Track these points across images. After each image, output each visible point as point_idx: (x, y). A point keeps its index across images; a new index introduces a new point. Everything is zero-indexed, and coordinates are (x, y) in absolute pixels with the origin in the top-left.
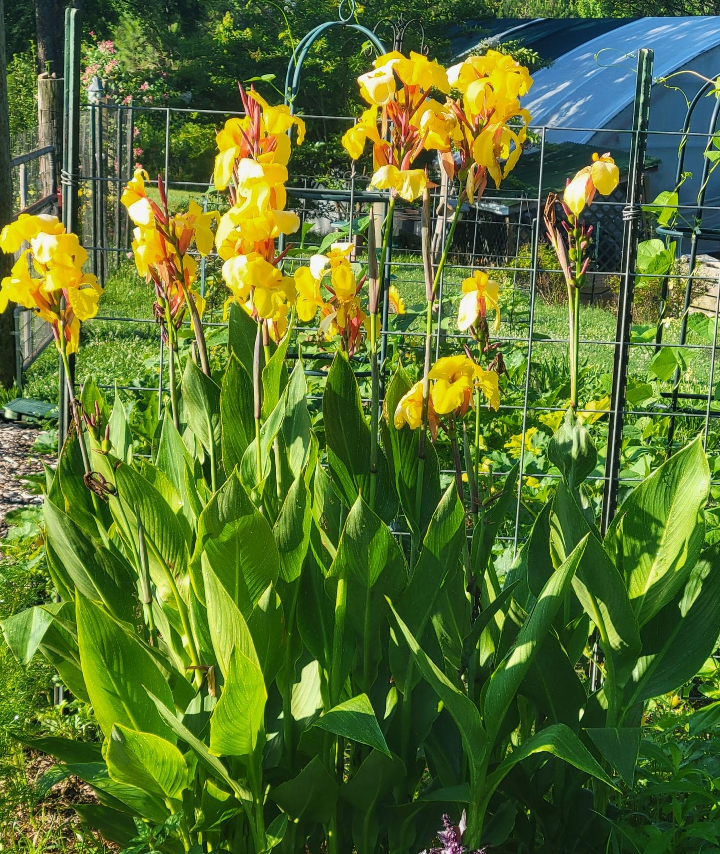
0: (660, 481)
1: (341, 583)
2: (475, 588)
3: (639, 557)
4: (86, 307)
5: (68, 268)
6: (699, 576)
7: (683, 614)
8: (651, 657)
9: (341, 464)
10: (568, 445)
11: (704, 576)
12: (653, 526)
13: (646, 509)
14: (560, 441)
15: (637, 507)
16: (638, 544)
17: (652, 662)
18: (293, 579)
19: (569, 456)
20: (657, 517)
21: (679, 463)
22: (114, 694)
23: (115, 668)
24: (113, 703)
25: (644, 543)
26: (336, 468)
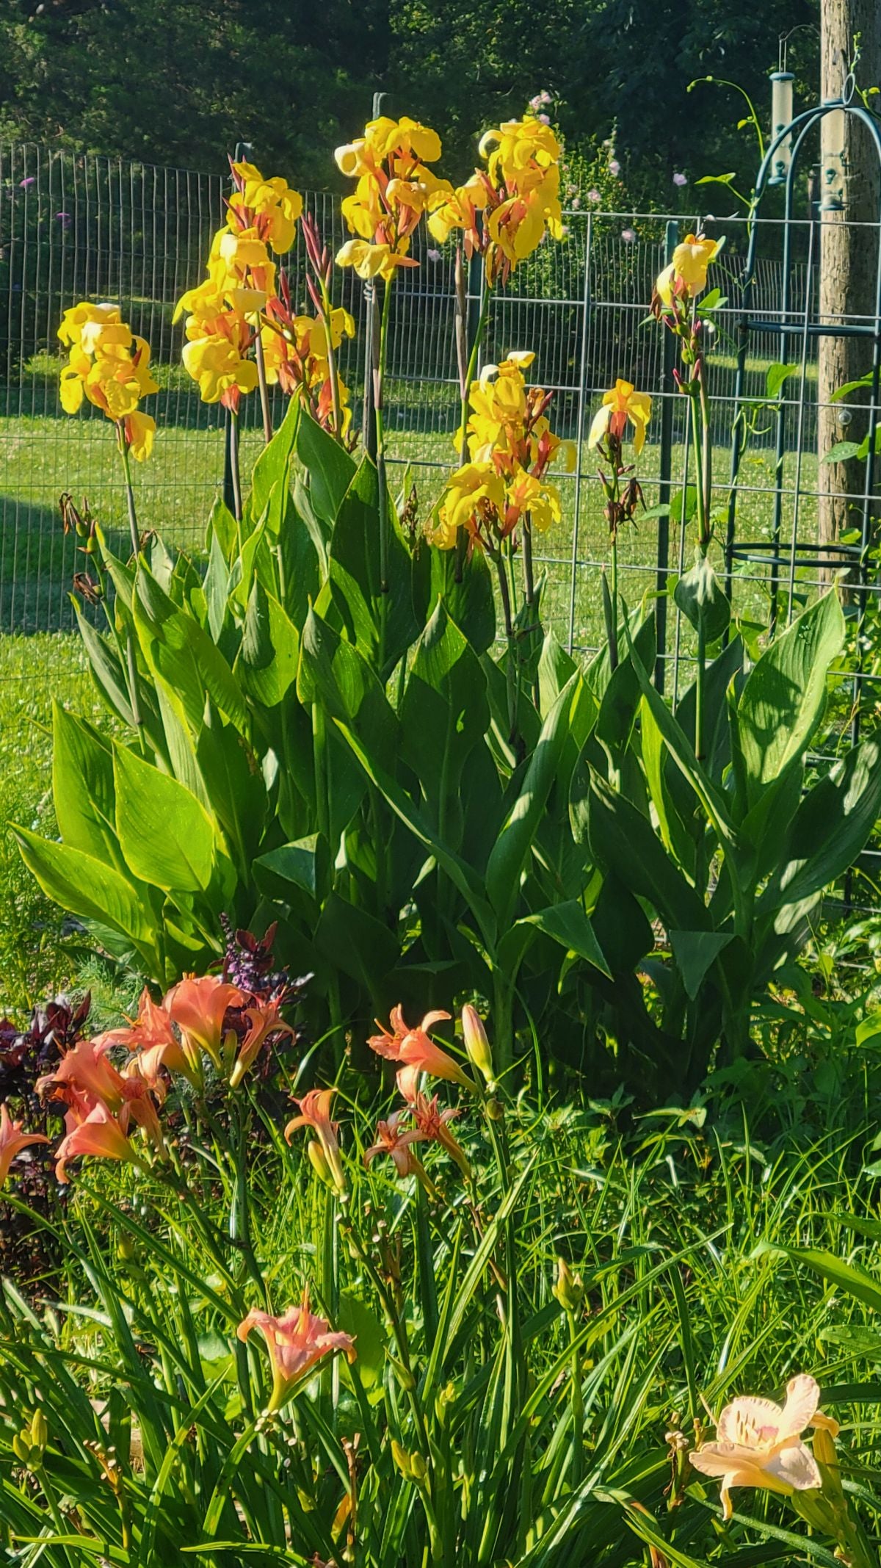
0: (798, 638)
1: (314, 706)
2: (517, 740)
3: (776, 729)
4: (122, 401)
5: (120, 361)
6: (866, 765)
7: (846, 813)
8: (802, 862)
9: (350, 580)
10: (693, 589)
11: (871, 764)
12: (792, 692)
13: (784, 672)
14: (688, 584)
15: (775, 669)
16: (776, 713)
17: (804, 867)
18: (275, 703)
19: (695, 601)
20: (796, 682)
21: (820, 614)
22: (94, 821)
23: (98, 792)
24: (90, 830)
25: (783, 713)
26: (341, 585)
